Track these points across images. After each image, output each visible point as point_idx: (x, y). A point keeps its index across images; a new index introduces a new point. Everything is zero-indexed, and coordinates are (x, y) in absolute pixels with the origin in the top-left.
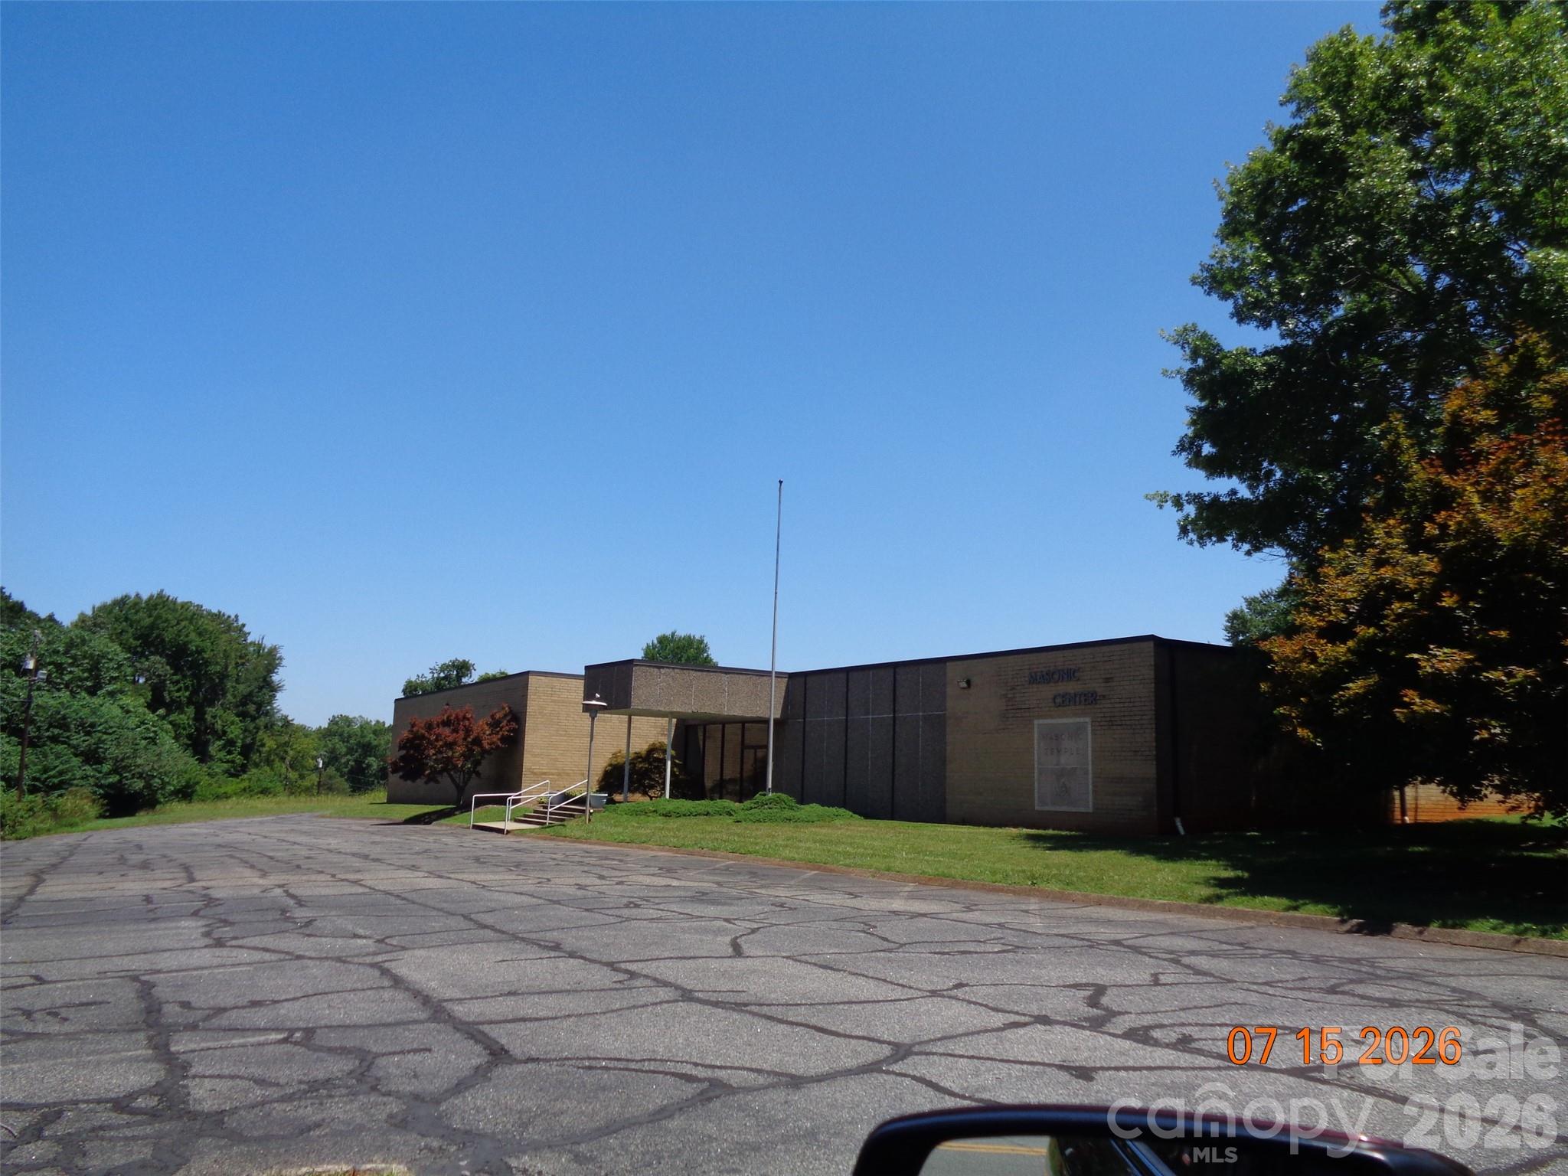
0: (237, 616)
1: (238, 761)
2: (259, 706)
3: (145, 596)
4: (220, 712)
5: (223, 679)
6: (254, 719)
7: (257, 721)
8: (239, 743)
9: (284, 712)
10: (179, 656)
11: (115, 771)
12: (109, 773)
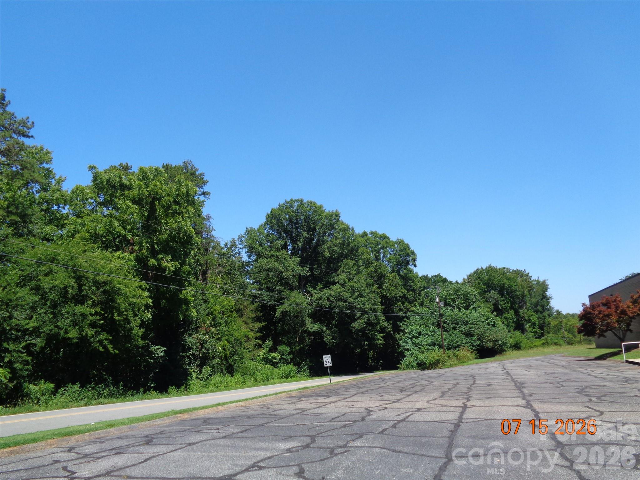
0: (525, 270)
1: (538, 332)
2: (543, 307)
3: (484, 268)
4: (526, 311)
5: (524, 297)
6: (541, 313)
7: (543, 313)
8: (537, 324)
9: (556, 308)
10: (502, 290)
11: (479, 339)
12: (476, 341)
